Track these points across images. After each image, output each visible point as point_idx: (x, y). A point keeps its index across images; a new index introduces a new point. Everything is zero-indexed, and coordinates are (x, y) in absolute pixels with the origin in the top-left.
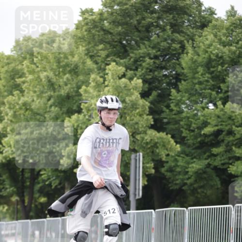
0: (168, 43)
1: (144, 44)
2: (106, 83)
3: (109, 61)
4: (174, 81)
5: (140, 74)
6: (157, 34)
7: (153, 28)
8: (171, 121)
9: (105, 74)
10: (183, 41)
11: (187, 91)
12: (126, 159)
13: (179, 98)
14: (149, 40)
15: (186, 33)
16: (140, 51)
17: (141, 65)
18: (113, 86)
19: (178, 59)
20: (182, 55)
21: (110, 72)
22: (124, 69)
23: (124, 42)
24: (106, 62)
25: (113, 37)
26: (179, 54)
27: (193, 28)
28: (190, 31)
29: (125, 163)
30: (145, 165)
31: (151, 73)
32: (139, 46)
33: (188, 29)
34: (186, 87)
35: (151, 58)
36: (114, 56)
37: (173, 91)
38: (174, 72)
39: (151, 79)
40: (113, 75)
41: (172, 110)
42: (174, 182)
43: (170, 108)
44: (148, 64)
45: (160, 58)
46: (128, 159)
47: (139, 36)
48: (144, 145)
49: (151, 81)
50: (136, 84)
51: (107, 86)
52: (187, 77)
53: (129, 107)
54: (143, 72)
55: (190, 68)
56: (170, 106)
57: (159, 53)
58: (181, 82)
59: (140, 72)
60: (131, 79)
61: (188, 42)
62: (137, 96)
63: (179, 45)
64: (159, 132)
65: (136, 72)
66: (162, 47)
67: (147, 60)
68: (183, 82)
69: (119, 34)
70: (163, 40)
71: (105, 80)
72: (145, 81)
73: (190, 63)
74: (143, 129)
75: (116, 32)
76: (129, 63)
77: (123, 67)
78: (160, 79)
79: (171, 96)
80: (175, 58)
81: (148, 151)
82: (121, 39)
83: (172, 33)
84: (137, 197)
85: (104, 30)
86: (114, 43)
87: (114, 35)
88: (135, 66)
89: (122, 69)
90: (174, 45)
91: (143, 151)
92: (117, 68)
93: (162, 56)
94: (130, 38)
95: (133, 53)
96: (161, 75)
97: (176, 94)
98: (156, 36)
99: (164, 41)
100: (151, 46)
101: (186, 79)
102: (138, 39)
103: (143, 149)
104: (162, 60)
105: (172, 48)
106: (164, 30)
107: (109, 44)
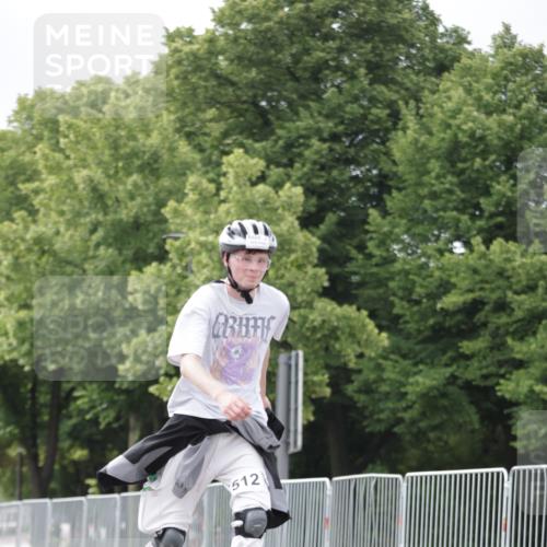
0: (362, 106)
1: (307, 107)
2: (223, 194)
3: (228, 145)
4: (374, 190)
5: (299, 174)
6: (338, 87)
7: (327, 72)
8: (367, 279)
9: (219, 175)
10: (395, 102)
11: (403, 213)
13: (386, 229)
14: (319, 99)
15: (404, 84)
16: (298, 123)
17: (300, 155)
18: (238, 201)
19: (383, 143)
20: (393, 133)
21: (230, 170)
22: (262, 164)
23: (264, 103)
24: (222, 148)
25: (239, 93)
26: (387, 131)
27: (417, 73)
28: (411, 81)
30: (310, 377)
31: (323, 173)
32: (297, 113)
33: (407, 76)
34: (403, 205)
35: (323, 140)
36: (241, 133)
37: (374, 213)
38: (375, 172)
39: (323, 185)
40: (237, 176)
41: (370, 256)
42: (376, 417)
43: (367, 251)
44: (317, 152)
45: (344, 139)
47: (296, 91)
48: (308, 334)
49: (323, 190)
50: (290, 197)
51: (224, 201)
52: (404, 181)
54: (305, 169)
55: (411, 162)
56: (366, 248)
57: (341, 128)
58: (390, 193)
59: (298, 170)
60: (278, 186)
61: (407, 103)
62: (292, 223)
63: (387, 111)
64: (340, 304)
65: (290, 169)
66: (347, 116)
67: (315, 142)
68: (395, 193)
69: (252, 85)
70: (350, 99)
71: (219, 189)
72: (309, 191)
73: (410, 151)
74: (305, 297)
75: (244, 82)
76: (274, 150)
77: (260, 158)
78: (343, 185)
79: (368, 223)
80: (378, 140)
81: (317, 346)
82: (255, 96)
83: (370, 84)
84: (292, 450)
85: (218, 77)
86: (240, 106)
87: (240, 88)
88: (286, 157)
89: (257, 164)
90: (374, 111)
91: (305, 346)
92: (247, 161)
93: (347, 135)
94: (275, 93)
95: (282, 128)
96: (346, 176)
97: (379, 220)
98: (334, 89)
99: (352, 102)
100: (324, 112)
101: (401, 186)
102: (295, 96)
103: (306, 341)
104: (347, 144)
105: (371, 117)
106: (352, 77)
107: (229, 106)
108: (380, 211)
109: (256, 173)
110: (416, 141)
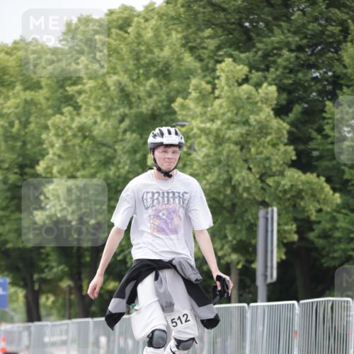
0: (320, 25)
1: (280, 26)
2: (217, 92)
3: (221, 56)
4: (329, 88)
5: (274, 76)
6: (303, 10)
8: (325, 153)
9: (214, 78)
10: (346, 21)
12: (250, 217)
14: (288, 19)
15: (351, 7)
16: (273, 38)
17: (274, 62)
18: (228, 98)
19: (336, 52)
20: (344, 44)
21: (223, 74)
22: (246, 69)
24: (216, 58)
25: (229, 16)
26: (339, 43)
29: (248, 224)
30: (282, 227)
31: (292, 76)
32: (272, 31)
35: (291, 51)
36: (230, 47)
37: (329, 104)
38: (330, 74)
39: (291, 84)
40: (228, 79)
41: (326, 137)
42: (331, 255)
43: (324, 133)
44: (287, 60)
45: (307, 50)
46: (253, 218)
47: (271, 14)
48: (281, 195)
49: (291, 88)
50: (267, 94)
51: (218, 98)
52: (352, 80)
53: (255, 132)
54: (278, 73)
56: (324, 130)
57: (305, 41)
58: (341, 89)
59: (273, 74)
60: (258, 85)
62: (269, 113)
63: (340, 28)
64: (305, 172)
65: (266, 73)
66: (309, 32)
67: (285, 53)
68: (345, 89)
69: (238, 10)
70: (311, 20)
71: (214, 88)
72: (281, 89)
74: (278, 168)
75: (233, 8)
76: (255, 58)
77: (245, 65)
78: (306, 84)
79: (325, 112)
80: (332, 50)
81: (287, 204)
82: (241, 19)
83: (327, 8)
84: (269, 281)
85: (213, 5)
86: (229, 26)
87: (229, 13)
88: (264, 64)
89: (242, 70)
91: (279, 204)
92: (235, 67)
93: (309, 47)
94: (256, 16)
95: (261, 42)
96: (308, 78)
97: (333, 109)
98: (300, 12)
99: (313, 22)
100: (292, 30)
101: (350, 83)
102: (270, 18)
103: (279, 200)
104: (309, 53)
105: (327, 33)
106: (313, 3)
107: (222, 27)
109: (241, 76)
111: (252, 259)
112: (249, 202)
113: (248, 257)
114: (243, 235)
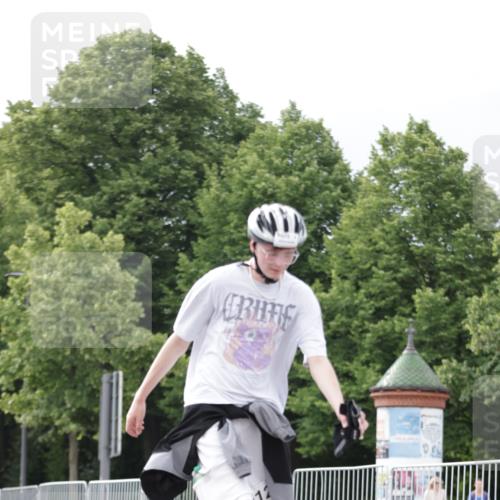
0: (173, 168)
1: (128, 168)
2: (56, 240)
3: (61, 199)
4: (183, 238)
5: (121, 223)
6: (153, 151)
7: (144, 139)
9: (53, 224)
10: (201, 164)
11: (207, 257)
12: (92, 382)
13: (192, 270)
14: (137, 161)
15: (208, 150)
16: (120, 181)
17: (122, 208)
18: (69, 246)
19: (191, 198)
20: (199, 190)
21: (62, 220)
22: (89, 215)
23: (91, 165)
24: (56, 201)
25: (70, 155)
26: (194, 188)
27: (219, 141)
28: (214, 147)
29: (90, 389)
30: (128, 394)
31: (141, 223)
32: (119, 173)
33: (210, 143)
34: (207, 250)
35: (140, 196)
36: (72, 189)
37: (183, 257)
38: (184, 222)
39: (140, 233)
40: (68, 225)
41: (179, 292)
43: (177, 288)
44: (136, 206)
45: (158, 195)
46: (95, 383)
47: (118, 154)
48: (127, 357)
49: (141, 237)
50: (113, 243)
51: (57, 246)
52: (208, 230)
54: (126, 220)
55: (213, 215)
56: (177, 285)
57: (156, 186)
58: (196, 240)
59: (119, 221)
60: (102, 233)
61: (210, 166)
63: (194, 172)
64: (155, 332)
65: (112, 220)
66: (161, 176)
67: (134, 197)
68: (200, 240)
69: (81, 149)
70: (163, 161)
71: (52, 236)
72: (129, 238)
73: (213, 205)
75: (75, 146)
76: (100, 203)
77: (88, 210)
78: (157, 233)
79: (178, 265)
80: (186, 196)
81: (135, 367)
82: (84, 158)
83: (180, 150)
84: (113, 455)
85: (53, 142)
86: (71, 166)
87: (71, 152)
88: (110, 209)
89: (85, 215)
90: (183, 172)
91: (125, 367)
93: (161, 192)
94: (101, 156)
95: (107, 185)
96: (160, 226)
97: (187, 262)
98: (150, 153)
99: (165, 165)
100: (142, 172)
101: (205, 234)
102: (117, 159)
103: (125, 363)
104: (161, 199)
105: (180, 177)
106: (165, 143)
107: (62, 167)
108: (188, 255)
109: (84, 222)
110: (217, 198)
111: (93, 429)
112: (91, 365)
113: (89, 427)
114: (83, 403)
